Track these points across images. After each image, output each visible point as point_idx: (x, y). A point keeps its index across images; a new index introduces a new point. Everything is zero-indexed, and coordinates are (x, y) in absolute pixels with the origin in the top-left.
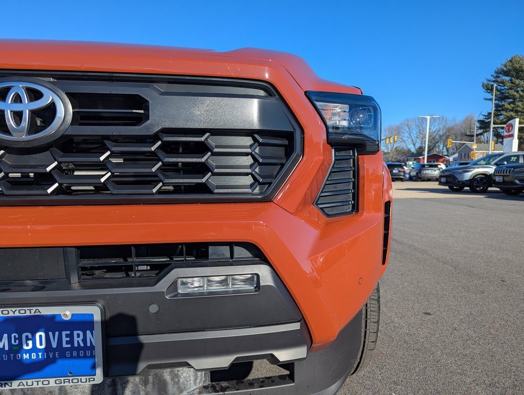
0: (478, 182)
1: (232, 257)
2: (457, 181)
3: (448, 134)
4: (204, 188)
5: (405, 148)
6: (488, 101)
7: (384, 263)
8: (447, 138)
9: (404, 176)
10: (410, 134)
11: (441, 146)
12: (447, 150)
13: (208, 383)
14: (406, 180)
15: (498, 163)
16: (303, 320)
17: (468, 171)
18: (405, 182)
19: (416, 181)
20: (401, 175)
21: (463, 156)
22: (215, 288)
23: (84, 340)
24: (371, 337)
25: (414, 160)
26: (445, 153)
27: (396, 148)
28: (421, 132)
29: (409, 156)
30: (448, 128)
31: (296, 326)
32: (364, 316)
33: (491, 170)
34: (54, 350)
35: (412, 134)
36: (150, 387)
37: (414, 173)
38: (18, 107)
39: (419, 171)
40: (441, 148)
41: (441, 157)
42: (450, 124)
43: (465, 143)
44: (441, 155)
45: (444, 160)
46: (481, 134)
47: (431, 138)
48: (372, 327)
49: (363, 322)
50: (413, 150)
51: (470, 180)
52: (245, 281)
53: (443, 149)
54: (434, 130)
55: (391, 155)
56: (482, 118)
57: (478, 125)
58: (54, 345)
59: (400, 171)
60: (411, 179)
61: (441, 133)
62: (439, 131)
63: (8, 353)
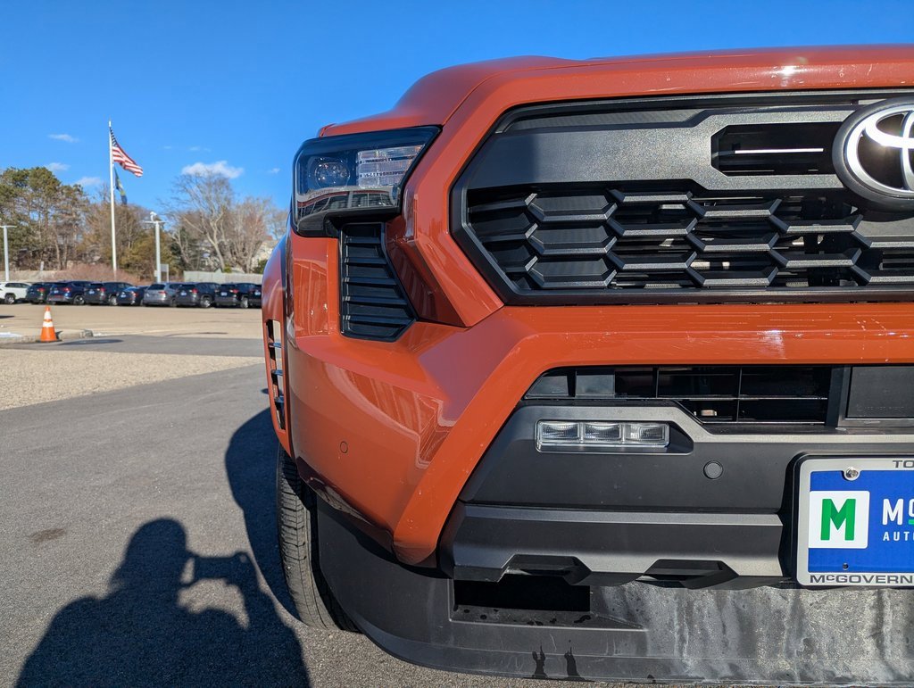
63: (901, 529)
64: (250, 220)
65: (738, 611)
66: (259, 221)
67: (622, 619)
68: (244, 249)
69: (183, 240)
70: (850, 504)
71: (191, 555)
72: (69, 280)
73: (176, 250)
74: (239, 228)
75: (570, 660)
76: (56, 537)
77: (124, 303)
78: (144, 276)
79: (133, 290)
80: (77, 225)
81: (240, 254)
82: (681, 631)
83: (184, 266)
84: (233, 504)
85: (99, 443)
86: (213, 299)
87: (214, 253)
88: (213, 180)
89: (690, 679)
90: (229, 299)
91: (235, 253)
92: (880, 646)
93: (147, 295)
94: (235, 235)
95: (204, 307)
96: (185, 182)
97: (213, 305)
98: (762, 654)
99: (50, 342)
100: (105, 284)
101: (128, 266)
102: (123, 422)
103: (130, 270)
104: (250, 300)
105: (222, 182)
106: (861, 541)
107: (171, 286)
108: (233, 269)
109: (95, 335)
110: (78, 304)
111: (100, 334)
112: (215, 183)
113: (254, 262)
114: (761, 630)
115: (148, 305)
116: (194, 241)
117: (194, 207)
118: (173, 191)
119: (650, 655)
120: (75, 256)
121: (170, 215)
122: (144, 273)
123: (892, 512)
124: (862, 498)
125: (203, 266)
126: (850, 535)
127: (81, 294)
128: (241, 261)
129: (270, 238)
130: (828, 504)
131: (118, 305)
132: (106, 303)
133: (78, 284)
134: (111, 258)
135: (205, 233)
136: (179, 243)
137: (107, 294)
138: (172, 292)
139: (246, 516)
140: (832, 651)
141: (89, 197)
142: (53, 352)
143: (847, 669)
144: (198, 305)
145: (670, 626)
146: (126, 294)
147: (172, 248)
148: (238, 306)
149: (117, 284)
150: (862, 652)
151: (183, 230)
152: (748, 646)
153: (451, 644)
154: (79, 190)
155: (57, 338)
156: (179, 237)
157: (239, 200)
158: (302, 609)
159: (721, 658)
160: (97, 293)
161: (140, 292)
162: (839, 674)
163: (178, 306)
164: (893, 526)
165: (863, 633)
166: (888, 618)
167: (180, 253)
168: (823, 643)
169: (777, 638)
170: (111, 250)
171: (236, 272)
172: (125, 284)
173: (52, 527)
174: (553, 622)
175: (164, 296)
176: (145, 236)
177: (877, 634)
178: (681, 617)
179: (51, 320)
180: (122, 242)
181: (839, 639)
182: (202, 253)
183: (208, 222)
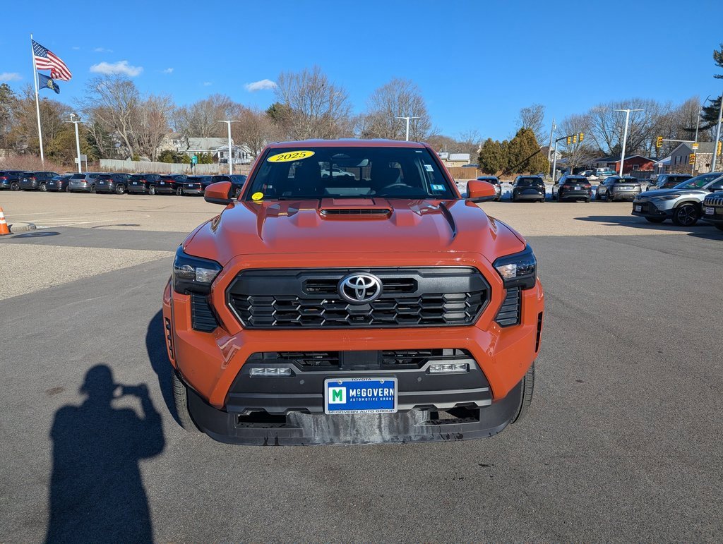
0: (684, 213)
1: (454, 354)
2: (656, 210)
3: (659, 126)
4: (442, 321)
5: (595, 147)
6: (720, 79)
7: (536, 351)
8: (658, 132)
9: (589, 194)
10: (603, 128)
11: (648, 144)
12: (657, 149)
13: (429, 420)
14: (593, 200)
15: (713, 187)
16: (489, 386)
17: (672, 199)
18: (591, 204)
19: (605, 201)
20: (585, 194)
21: (678, 159)
22: (446, 370)
23: (389, 393)
24: (527, 398)
25: (608, 166)
26: (654, 155)
27: (582, 148)
28: (619, 124)
29: (600, 160)
30: (660, 117)
31: (486, 389)
32: (522, 384)
33: (700, 196)
34: (375, 397)
35: (606, 128)
36: (399, 420)
37: (603, 190)
38: (361, 287)
39: (612, 188)
40: (648, 147)
41: (647, 161)
42: (663, 112)
43: (682, 142)
44: (647, 157)
45: (651, 165)
46: (706, 128)
47: (633, 133)
48: (528, 391)
49: (522, 388)
50: (606, 150)
51: (673, 210)
52: (462, 367)
53: (650, 148)
54: (640, 120)
55: (574, 158)
56: (708, 104)
57: (704, 113)
58: (375, 395)
59: (583, 188)
60: (599, 198)
61: (649, 125)
62: (646, 122)
63: (355, 398)
64: (154, 115)
65: (333, 421)
66: (161, 117)
67: (296, 425)
68: (149, 141)
69: (97, 133)
70: (341, 391)
71: (118, 386)
72: (5, 170)
73: (92, 141)
74: (144, 123)
75: (277, 439)
76: (59, 392)
77: (53, 189)
78: (66, 162)
79: (59, 178)
80: (6, 118)
81: (147, 145)
82: (314, 429)
83: (100, 155)
84: (152, 371)
85: (67, 330)
86: (126, 187)
87: (125, 144)
88: (120, 82)
89: (316, 444)
90: (139, 187)
91: (142, 144)
92: (381, 431)
93: (72, 184)
94: (141, 128)
95: (119, 193)
96: (96, 83)
97: (127, 192)
98: (342, 435)
99: (5, 235)
100: (36, 173)
101: (52, 154)
102: (78, 313)
103: (54, 157)
104: (157, 188)
105: (128, 84)
106: (344, 401)
107: (91, 176)
108: (141, 157)
109: (38, 227)
110: (14, 190)
111: (41, 227)
112: (122, 85)
113: (158, 152)
114: (341, 427)
115: (72, 191)
116: (107, 133)
117: (106, 103)
118: (87, 91)
119: (304, 437)
120: (7, 145)
121: (85, 112)
122: (66, 160)
123: (353, 393)
124: (344, 389)
125: (116, 155)
126: (341, 400)
127: (16, 181)
128: (147, 151)
129: (171, 131)
130: (334, 391)
131: (47, 191)
132: (37, 189)
133: (13, 173)
134: (39, 147)
135: (116, 127)
136: (94, 135)
137: (38, 182)
138: (92, 181)
139: (160, 379)
140: (365, 433)
141: (15, 95)
142: (10, 245)
143: (369, 439)
144: (114, 192)
145: (311, 427)
146: (53, 181)
147: (89, 140)
148: (147, 193)
149: (46, 173)
150: (375, 433)
151: (97, 124)
152: (337, 433)
153: (236, 436)
154: (7, 89)
155: (10, 231)
156: (94, 130)
157: (143, 99)
158: (185, 425)
159: (328, 437)
160: (29, 181)
161: (66, 181)
162: (365, 440)
163: (97, 193)
164: (353, 397)
165: (375, 427)
166: (383, 422)
167: (95, 143)
168: (362, 431)
169: (347, 430)
170: (38, 140)
171: (144, 160)
172: (52, 173)
173: (56, 386)
174: (271, 427)
175: (85, 184)
176: (65, 129)
177: (379, 427)
178: (314, 424)
179: (4, 218)
180: (46, 135)
181: (367, 429)
182: (114, 143)
183: (118, 118)
